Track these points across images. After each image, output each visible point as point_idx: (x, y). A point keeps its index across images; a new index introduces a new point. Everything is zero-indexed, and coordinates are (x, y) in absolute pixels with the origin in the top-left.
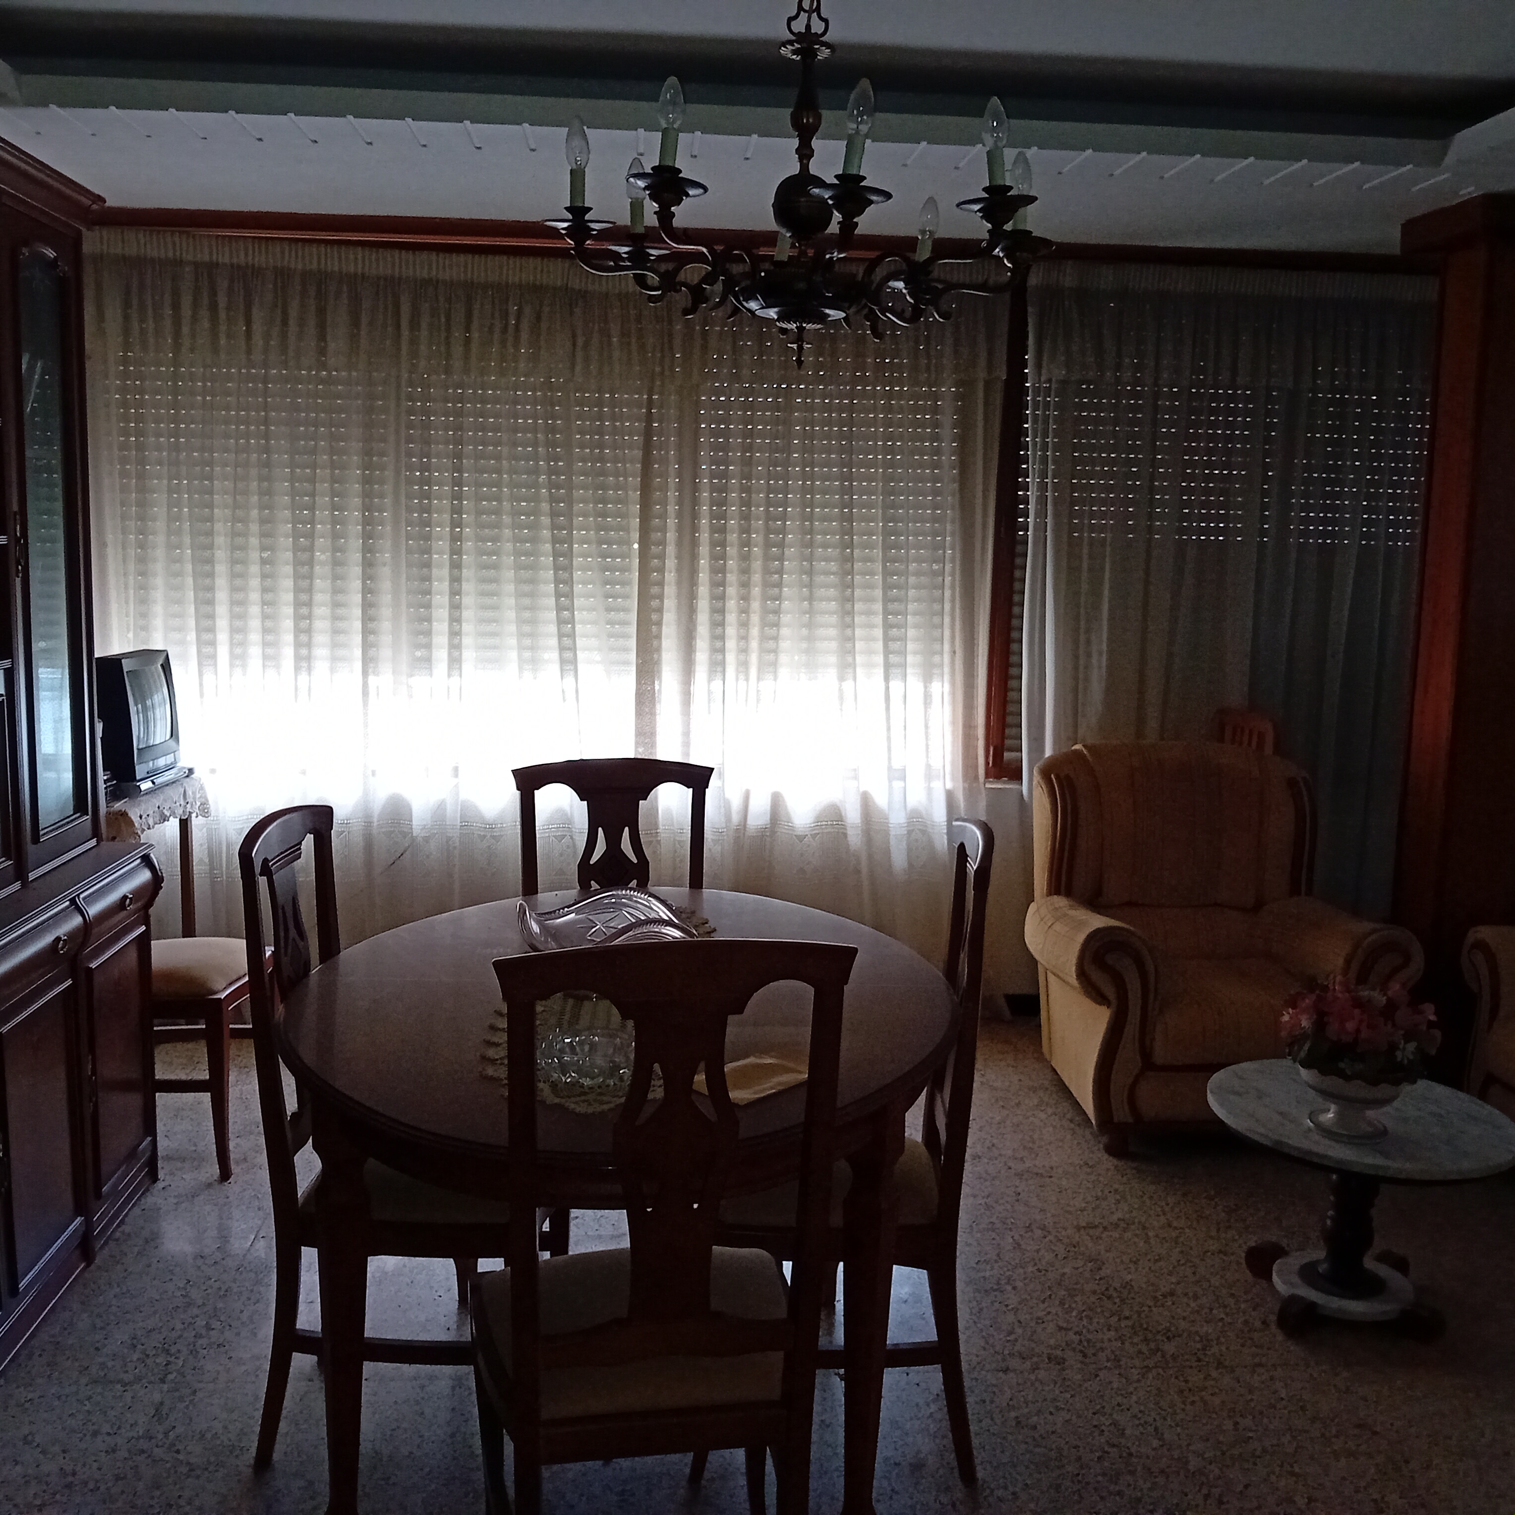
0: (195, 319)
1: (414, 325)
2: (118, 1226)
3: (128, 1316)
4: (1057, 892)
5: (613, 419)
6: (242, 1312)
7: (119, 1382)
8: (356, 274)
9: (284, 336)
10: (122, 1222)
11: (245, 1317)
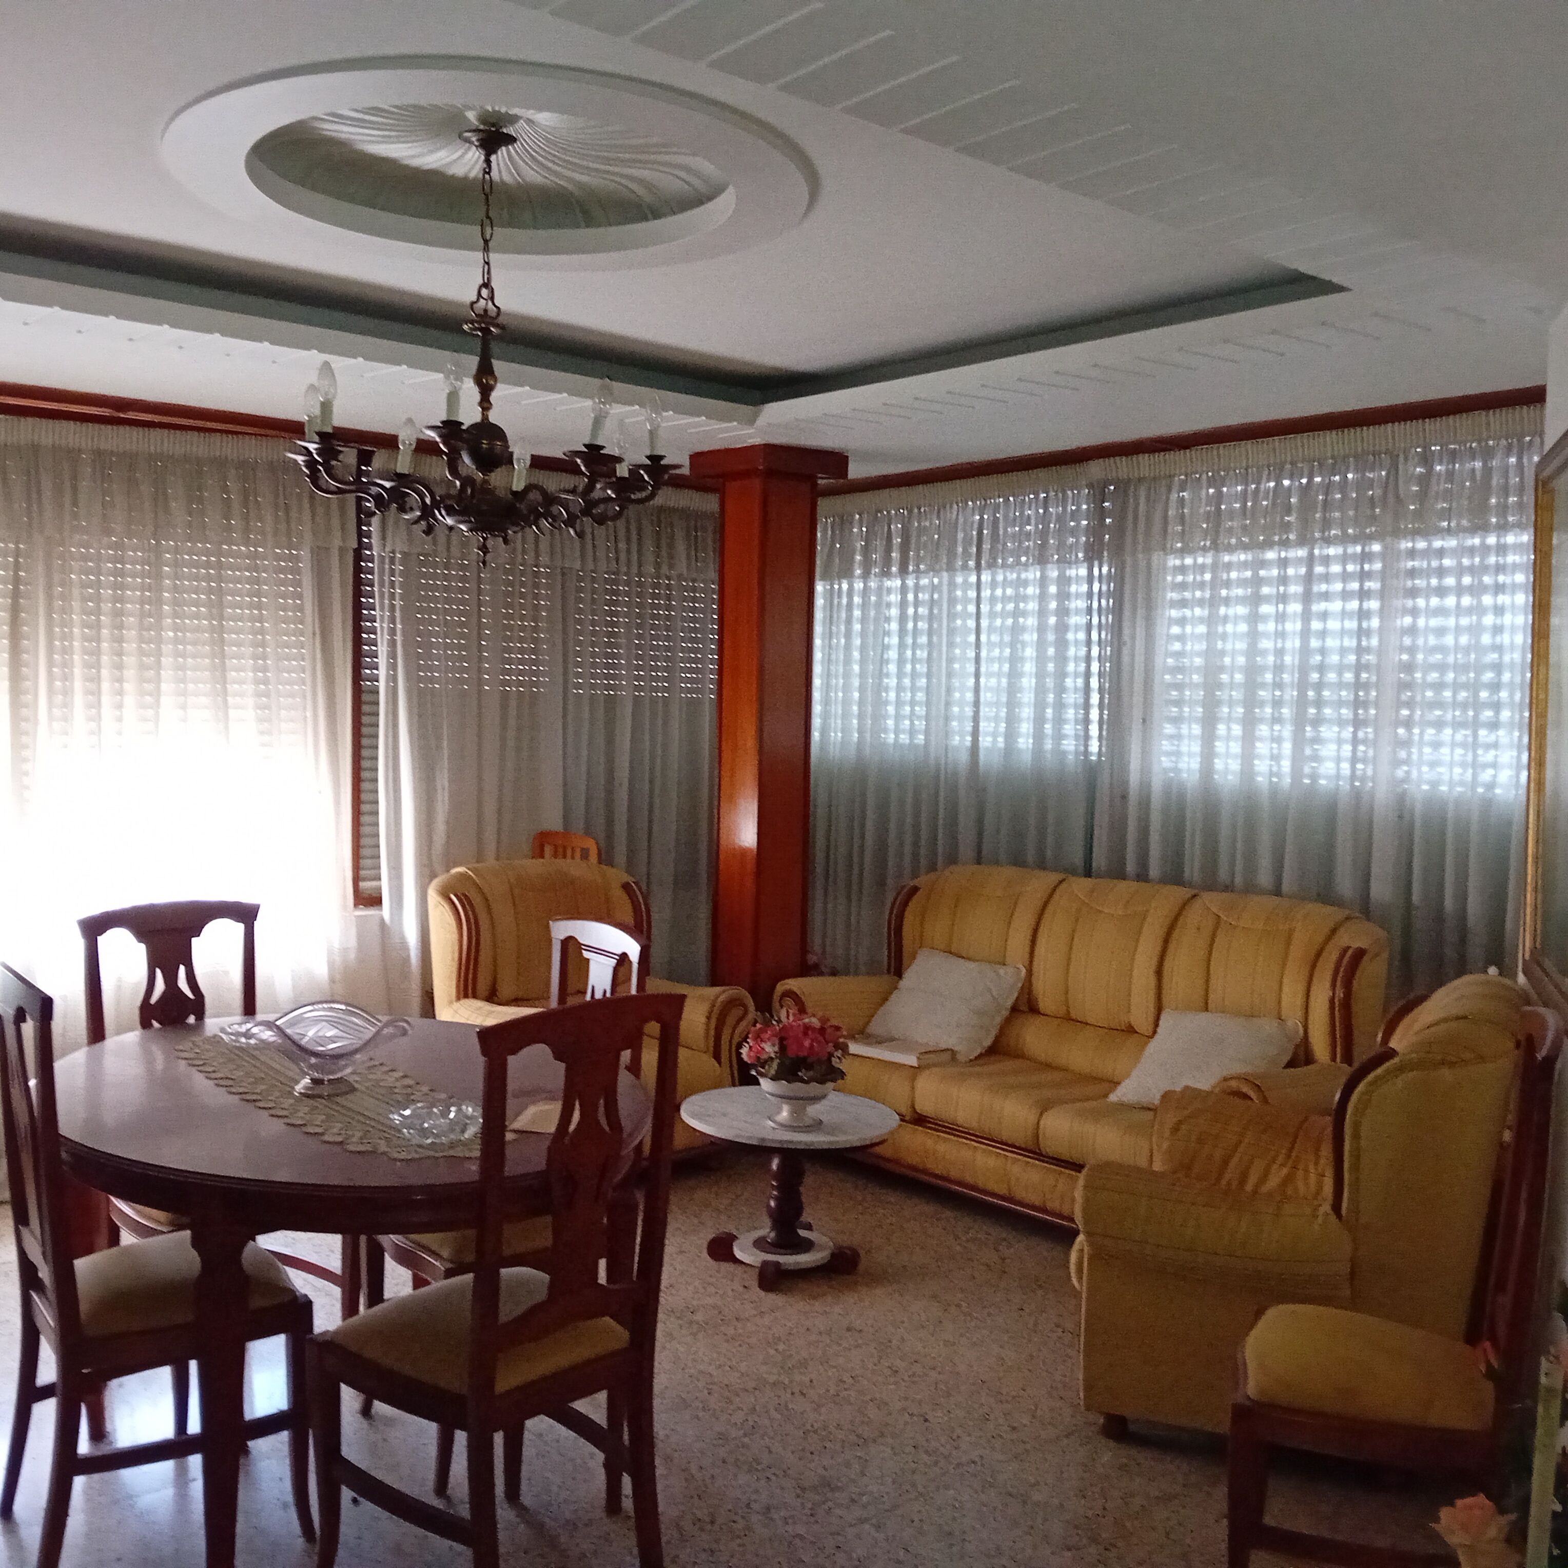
4: (466, 996)
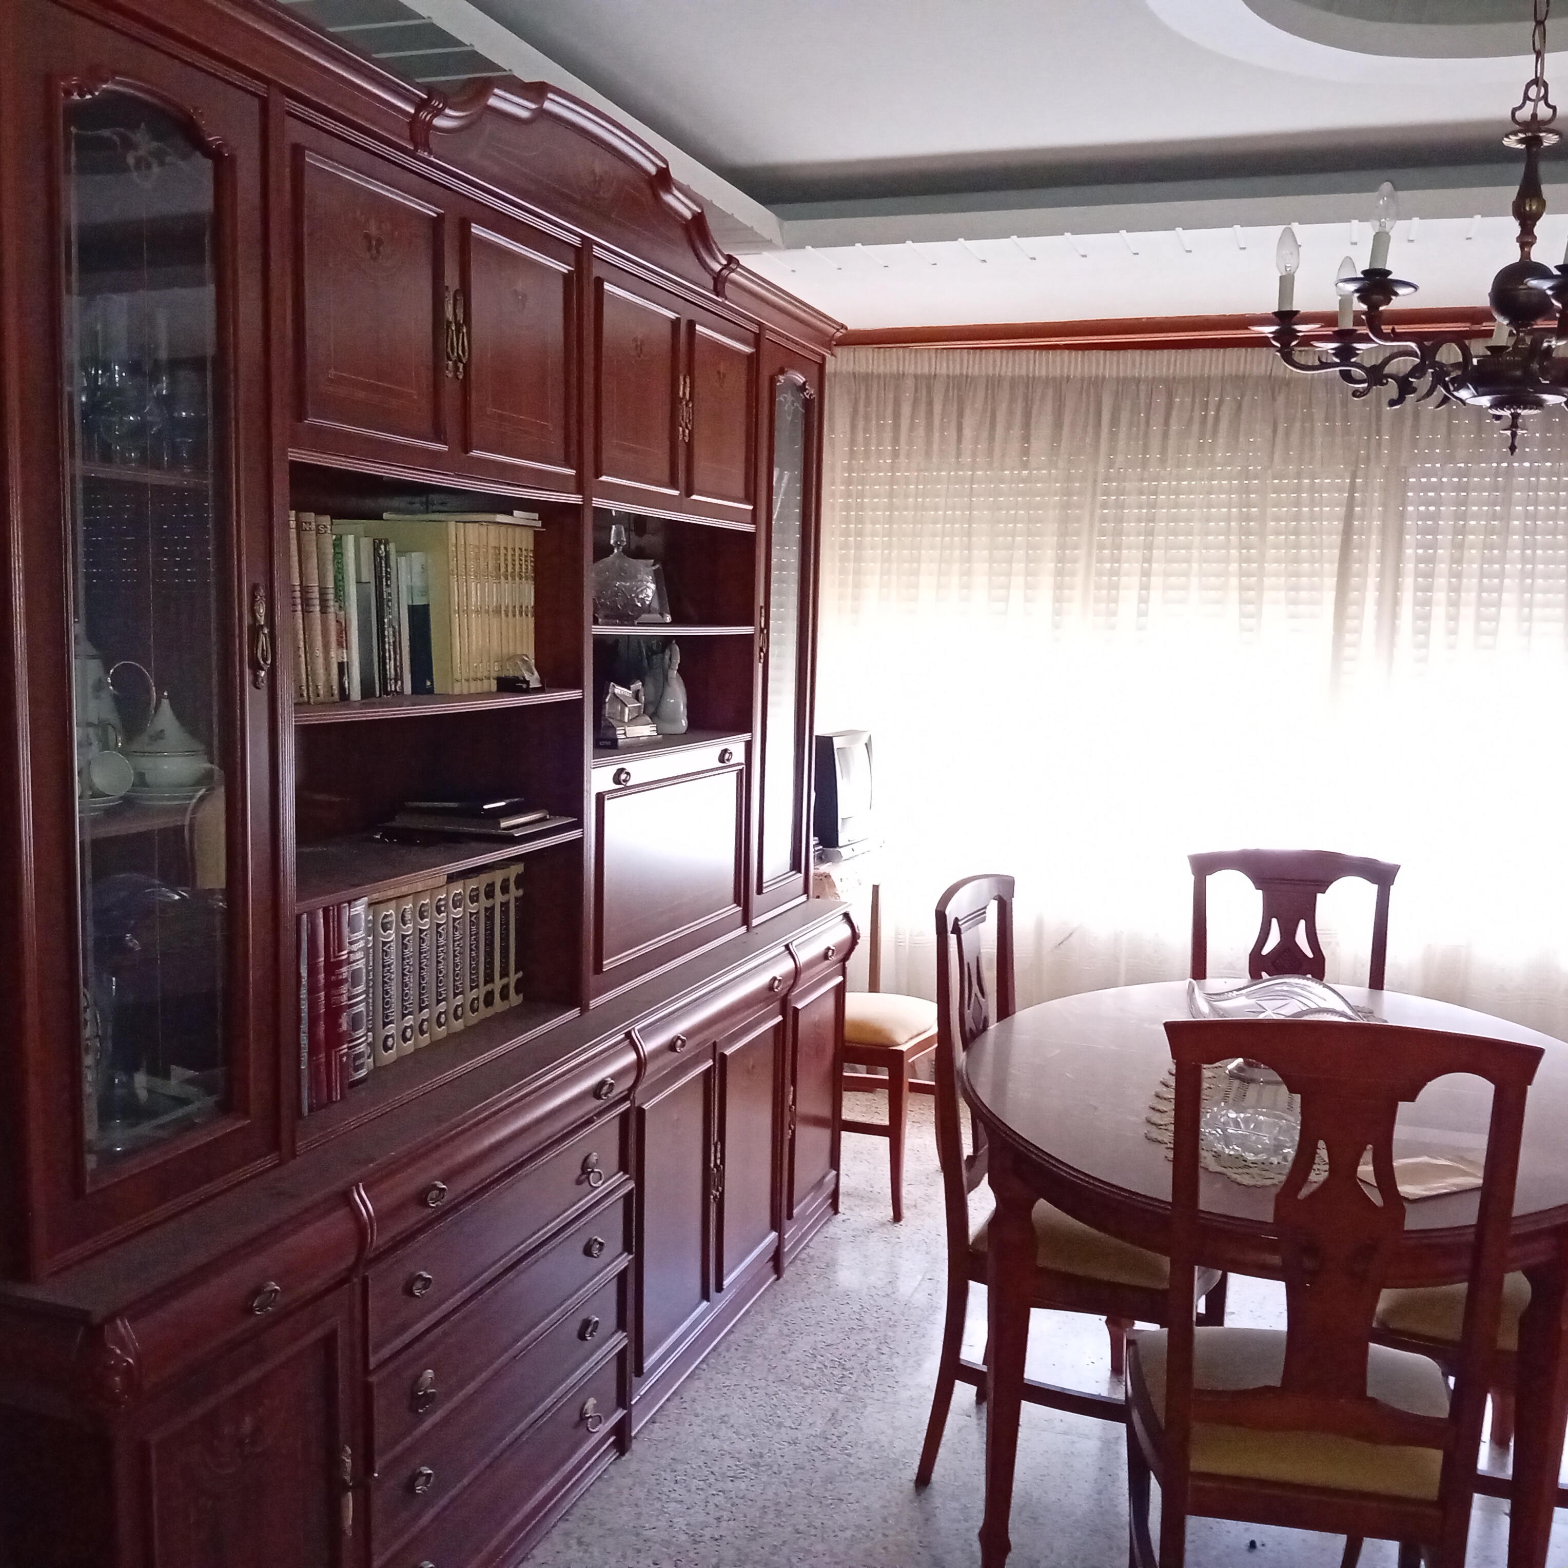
0: (912, 427)
1: (1115, 421)
2: (804, 1249)
3: (812, 1329)
5: (1313, 503)
6: (909, 1343)
7: (801, 1385)
8: (1062, 377)
9: (992, 438)
10: (807, 1245)
11: (911, 1348)
